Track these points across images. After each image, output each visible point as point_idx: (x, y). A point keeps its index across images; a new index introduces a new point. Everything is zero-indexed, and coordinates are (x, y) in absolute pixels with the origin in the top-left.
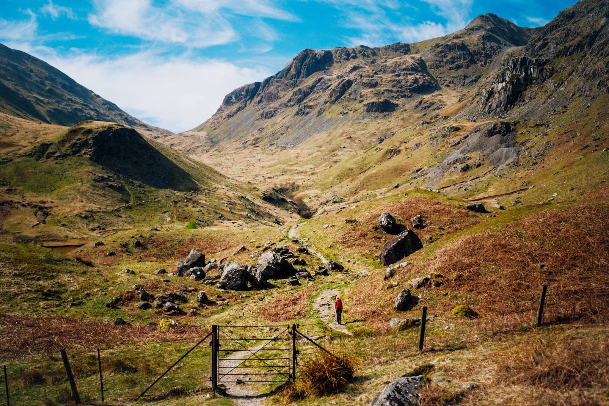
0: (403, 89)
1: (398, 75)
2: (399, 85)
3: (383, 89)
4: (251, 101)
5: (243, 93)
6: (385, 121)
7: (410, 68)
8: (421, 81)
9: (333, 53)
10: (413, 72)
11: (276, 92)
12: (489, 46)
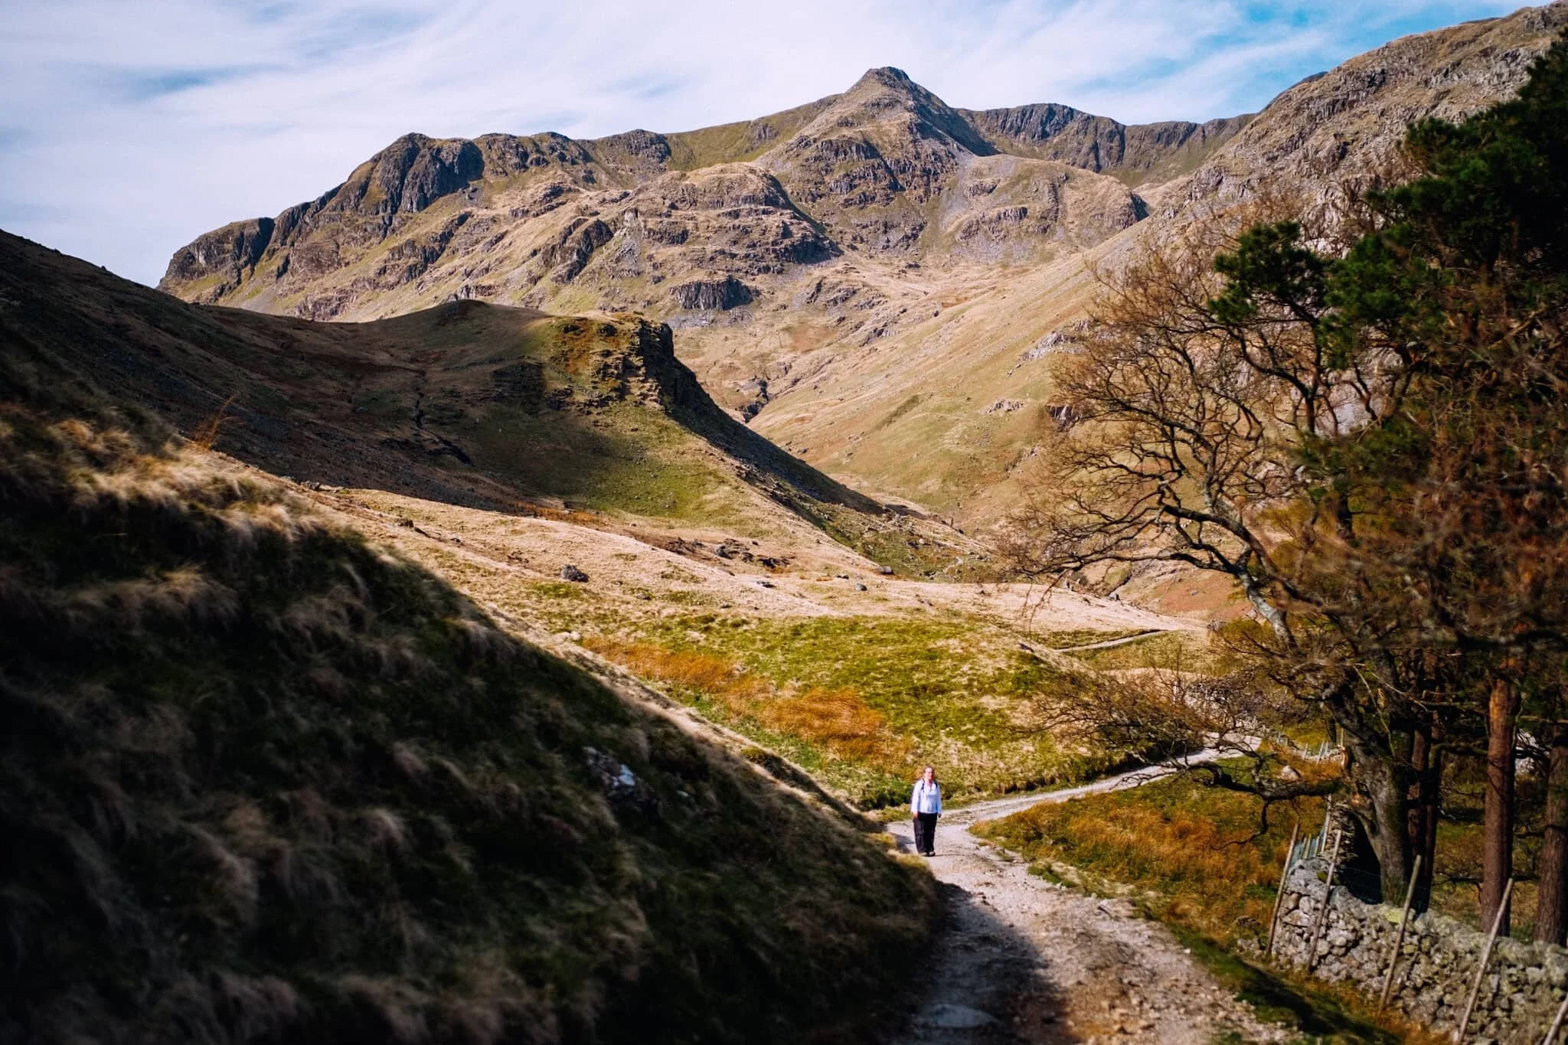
0: (759, 250)
1: (736, 215)
2: (746, 241)
3: (710, 248)
4: (253, 270)
5: (229, 247)
6: (740, 333)
7: (761, 196)
8: (797, 235)
9: (482, 147)
10: (771, 208)
11: (333, 247)
12: (930, 151)
